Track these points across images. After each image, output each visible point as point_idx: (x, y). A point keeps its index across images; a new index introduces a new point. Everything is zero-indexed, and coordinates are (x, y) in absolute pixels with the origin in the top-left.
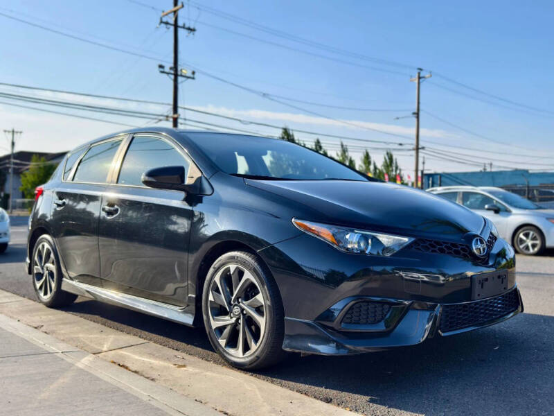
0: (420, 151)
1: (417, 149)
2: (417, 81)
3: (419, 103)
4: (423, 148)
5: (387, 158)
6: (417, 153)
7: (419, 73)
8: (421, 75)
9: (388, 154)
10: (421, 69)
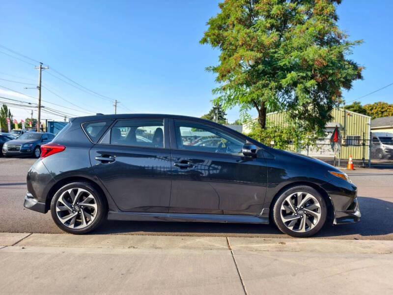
0: (41, 108)
1: (40, 107)
2: (40, 70)
3: (41, 82)
4: (43, 107)
5: (3, 108)
6: (40, 109)
7: (41, 65)
8: (42, 67)
9: (4, 106)
10: (42, 64)
